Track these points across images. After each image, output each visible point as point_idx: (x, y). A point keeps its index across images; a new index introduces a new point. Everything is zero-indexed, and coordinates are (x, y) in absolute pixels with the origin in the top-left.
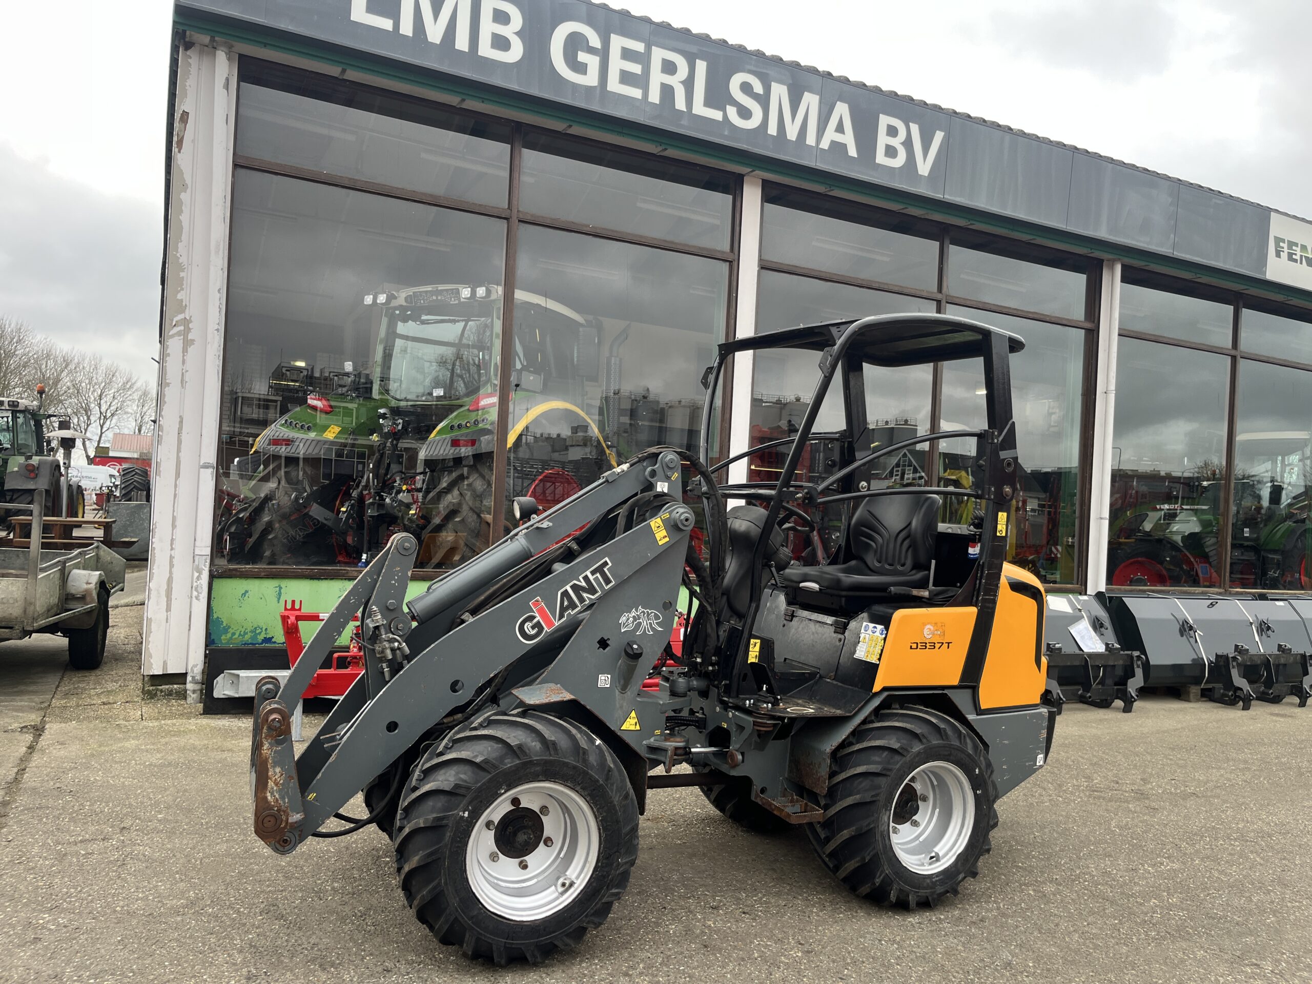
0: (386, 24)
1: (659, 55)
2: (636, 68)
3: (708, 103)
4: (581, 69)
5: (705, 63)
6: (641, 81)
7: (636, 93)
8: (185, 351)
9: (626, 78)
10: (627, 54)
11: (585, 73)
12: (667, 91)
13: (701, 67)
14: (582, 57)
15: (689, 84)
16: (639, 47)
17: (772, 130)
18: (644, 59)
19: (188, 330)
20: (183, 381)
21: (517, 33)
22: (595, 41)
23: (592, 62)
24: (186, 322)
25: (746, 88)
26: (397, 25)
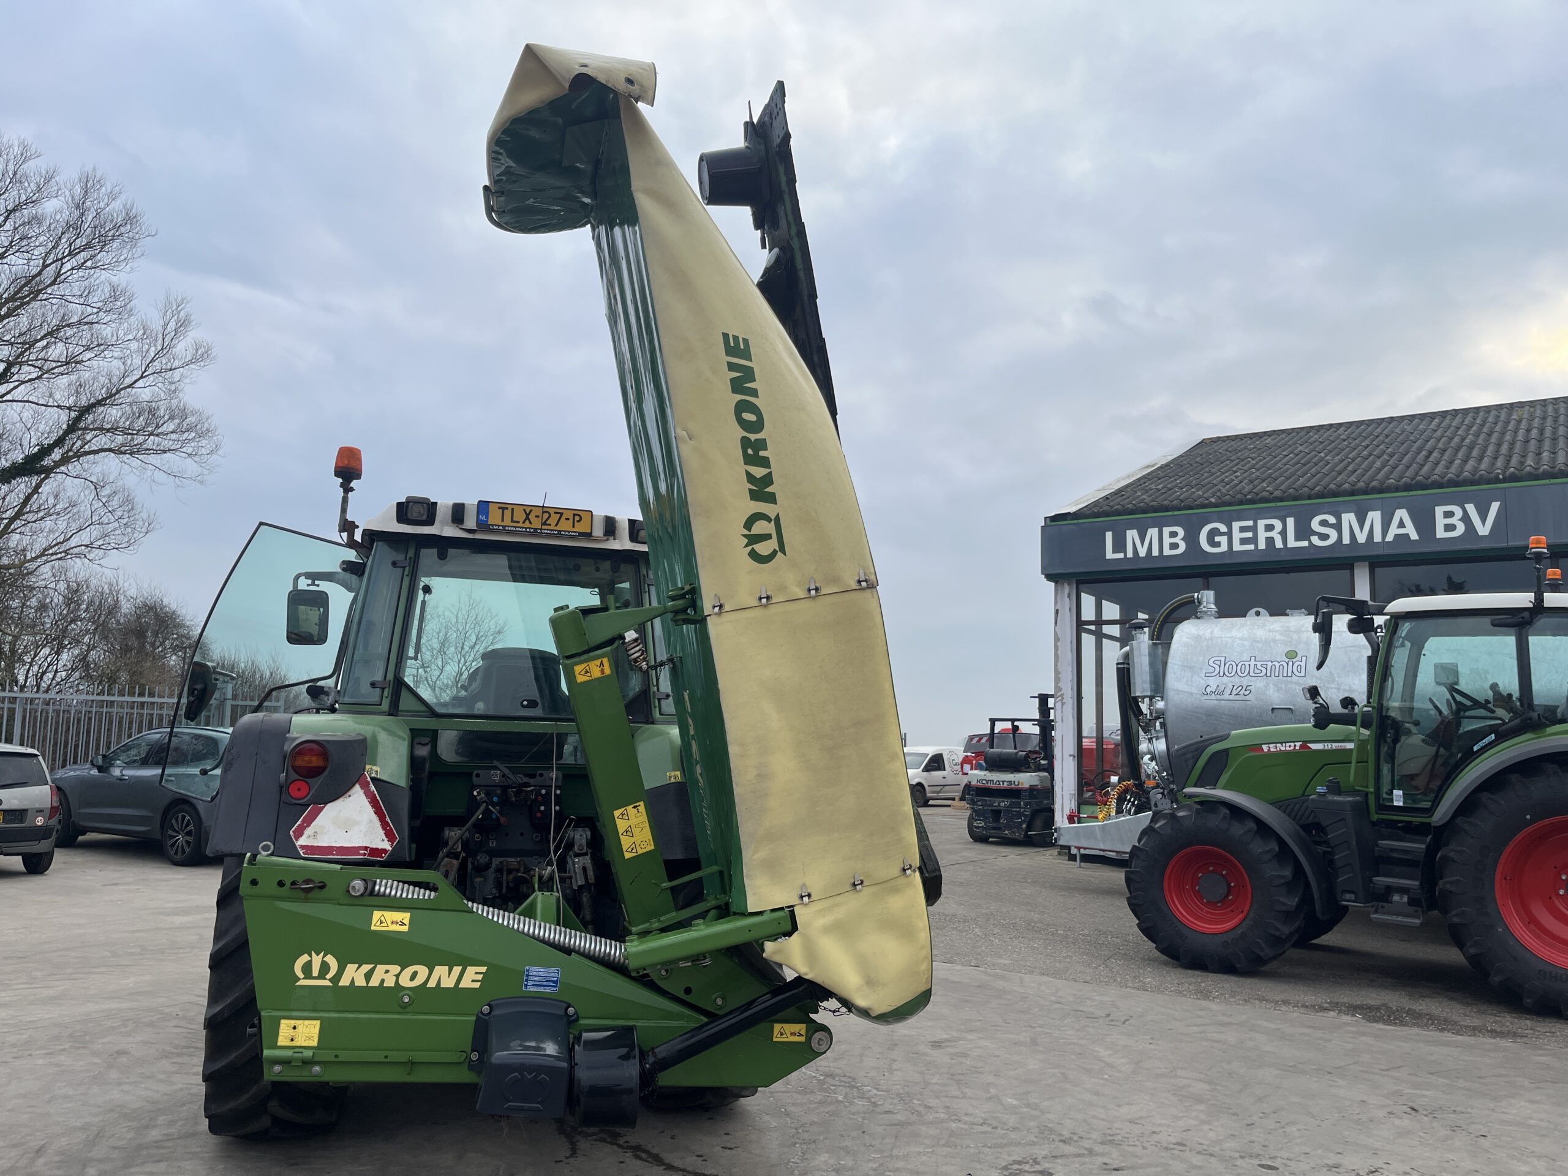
0: (1121, 556)
1: (1261, 524)
2: (1249, 535)
3: (1298, 538)
4: (1218, 544)
5: (1292, 519)
6: (1254, 540)
7: (1251, 547)
8: (1062, 707)
9: (1243, 541)
10: (1243, 529)
11: (1220, 546)
12: (1270, 541)
13: (1290, 521)
14: (1217, 539)
15: (1283, 533)
16: (1250, 523)
17: (1346, 540)
18: (1254, 529)
19: (1063, 698)
20: (1062, 720)
21: (1182, 539)
22: (1223, 528)
23: (1224, 540)
24: (1062, 695)
25: (1324, 523)
26: (1125, 555)
